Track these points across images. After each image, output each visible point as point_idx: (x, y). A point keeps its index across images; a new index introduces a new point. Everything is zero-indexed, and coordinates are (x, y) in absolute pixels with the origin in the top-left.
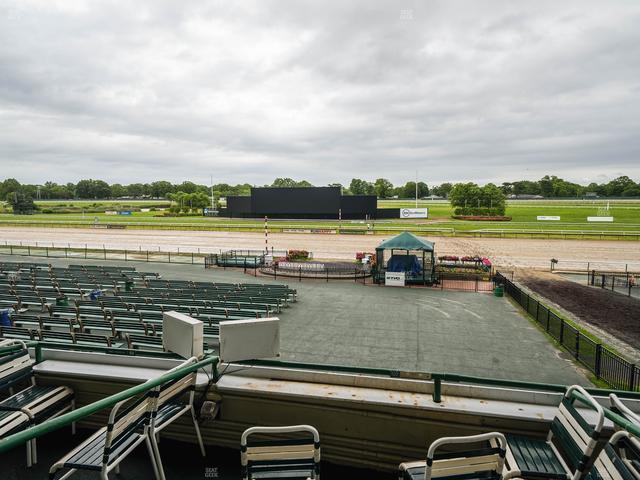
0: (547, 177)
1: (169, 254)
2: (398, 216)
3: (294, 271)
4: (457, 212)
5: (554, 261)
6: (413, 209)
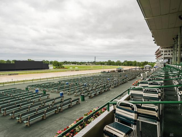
0: (28, 59)
2: (49, 69)
6: (51, 67)
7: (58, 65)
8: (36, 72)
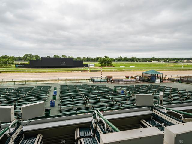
1: (75, 80)
2: (87, 67)
3: (132, 81)
4: (102, 65)
5: (166, 75)
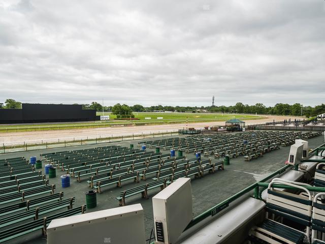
2: (99, 120)
4: (118, 117)
6: (105, 116)
7: (123, 113)
8: (39, 127)
